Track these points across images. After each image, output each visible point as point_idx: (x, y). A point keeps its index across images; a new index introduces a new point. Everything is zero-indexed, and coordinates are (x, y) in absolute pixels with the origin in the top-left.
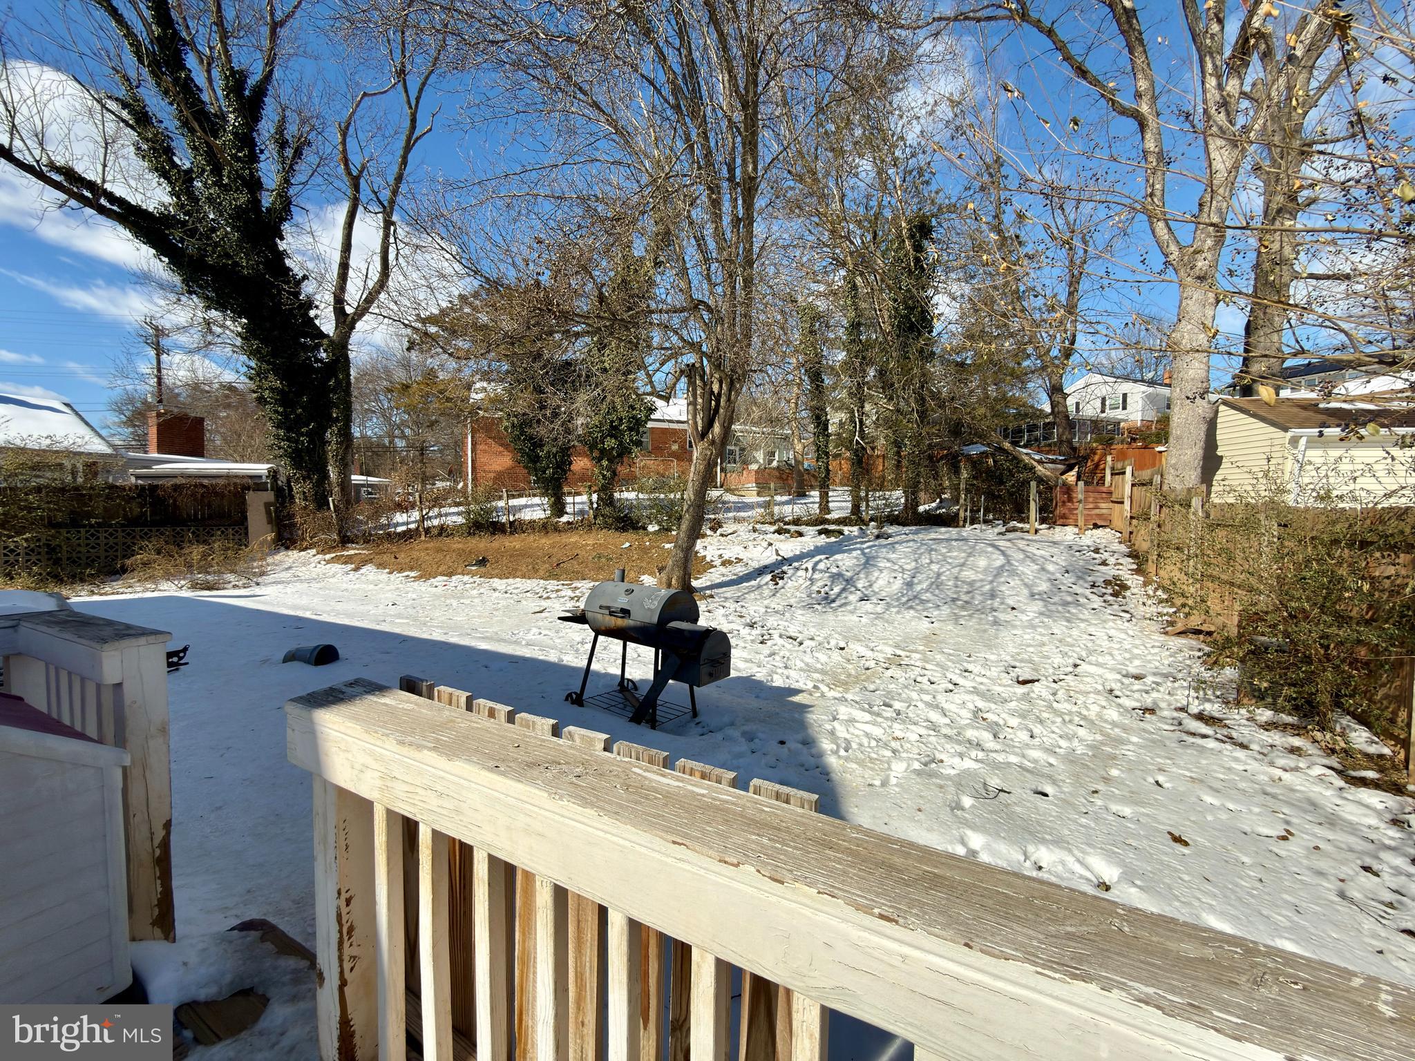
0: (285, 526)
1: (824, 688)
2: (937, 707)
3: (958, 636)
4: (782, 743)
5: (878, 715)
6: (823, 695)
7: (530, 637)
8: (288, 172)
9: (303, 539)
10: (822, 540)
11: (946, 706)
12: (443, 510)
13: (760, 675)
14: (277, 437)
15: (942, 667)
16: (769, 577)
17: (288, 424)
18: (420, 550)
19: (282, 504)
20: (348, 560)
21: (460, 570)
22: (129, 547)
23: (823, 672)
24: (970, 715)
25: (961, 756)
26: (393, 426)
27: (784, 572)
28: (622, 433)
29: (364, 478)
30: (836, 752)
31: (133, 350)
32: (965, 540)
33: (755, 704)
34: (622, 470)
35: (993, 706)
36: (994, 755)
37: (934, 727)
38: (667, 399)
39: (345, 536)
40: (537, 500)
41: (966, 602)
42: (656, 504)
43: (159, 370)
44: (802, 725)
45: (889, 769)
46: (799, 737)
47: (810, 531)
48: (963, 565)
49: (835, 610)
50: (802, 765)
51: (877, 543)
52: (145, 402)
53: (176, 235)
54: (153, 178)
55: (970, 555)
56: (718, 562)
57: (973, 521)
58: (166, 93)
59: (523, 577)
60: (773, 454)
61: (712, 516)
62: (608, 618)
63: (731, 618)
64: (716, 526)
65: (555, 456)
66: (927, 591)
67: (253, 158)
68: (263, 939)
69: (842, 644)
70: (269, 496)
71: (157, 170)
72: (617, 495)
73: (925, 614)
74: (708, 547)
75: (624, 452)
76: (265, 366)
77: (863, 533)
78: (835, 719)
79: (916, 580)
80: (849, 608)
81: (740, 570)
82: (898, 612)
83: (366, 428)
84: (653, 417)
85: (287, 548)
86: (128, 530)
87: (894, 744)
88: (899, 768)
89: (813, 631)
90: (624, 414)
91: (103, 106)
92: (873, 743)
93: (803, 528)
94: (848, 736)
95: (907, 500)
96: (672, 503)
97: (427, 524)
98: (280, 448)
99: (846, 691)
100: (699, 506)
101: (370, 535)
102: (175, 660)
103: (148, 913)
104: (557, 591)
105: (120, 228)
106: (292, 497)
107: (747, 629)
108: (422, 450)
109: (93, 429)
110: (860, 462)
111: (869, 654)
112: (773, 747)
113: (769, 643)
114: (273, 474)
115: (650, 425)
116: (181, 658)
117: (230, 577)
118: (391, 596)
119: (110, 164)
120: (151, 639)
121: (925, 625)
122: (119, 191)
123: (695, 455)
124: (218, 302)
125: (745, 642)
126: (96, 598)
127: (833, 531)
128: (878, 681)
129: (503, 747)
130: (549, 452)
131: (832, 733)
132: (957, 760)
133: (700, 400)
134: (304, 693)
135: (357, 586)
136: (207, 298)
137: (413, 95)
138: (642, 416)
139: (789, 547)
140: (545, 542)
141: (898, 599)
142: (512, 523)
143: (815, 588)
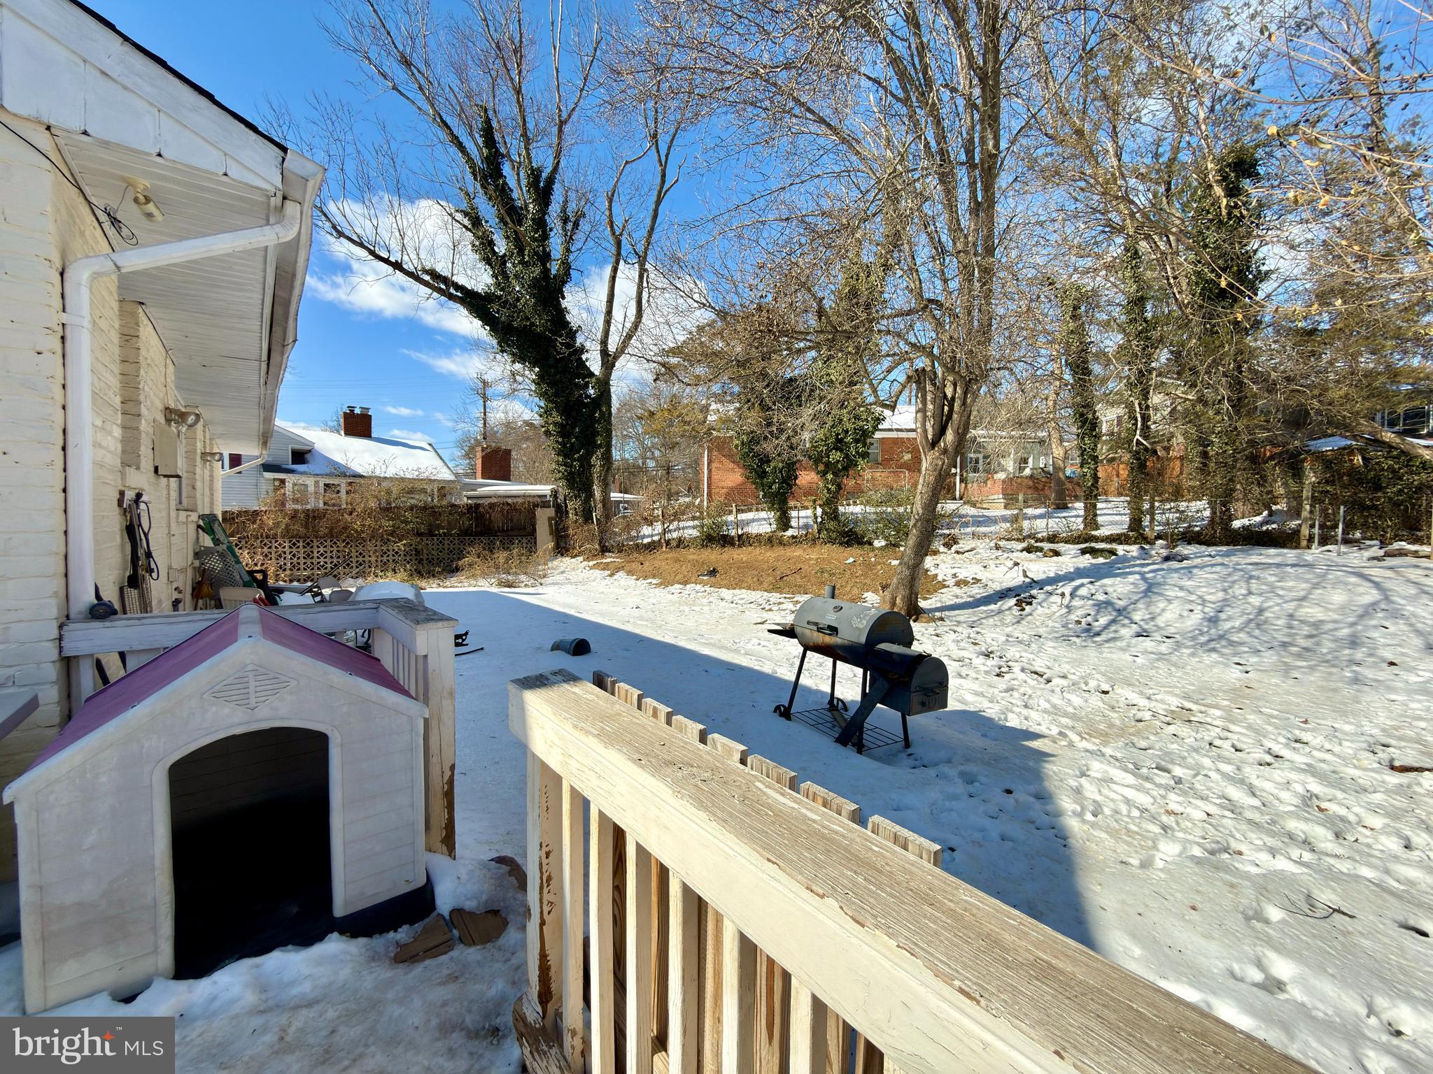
0: (561, 536)
1: (1073, 736)
2: (1242, 782)
3: (1289, 693)
4: (1009, 792)
5: (1147, 779)
6: (1071, 745)
7: (749, 646)
8: (569, 240)
9: (574, 548)
10: (1087, 561)
11: (1256, 782)
12: (682, 524)
13: (992, 711)
14: (557, 463)
15: (1257, 731)
16: (1013, 601)
17: (566, 452)
18: (663, 558)
19: (560, 518)
20: (605, 567)
21: (693, 580)
22: (462, 551)
23: (1074, 717)
24: (1296, 801)
25: (1273, 852)
26: (646, 449)
27: (1033, 597)
28: (848, 445)
29: (621, 495)
30: (1080, 815)
31: (468, 401)
32: (1310, 566)
33: (979, 742)
34: (849, 483)
35: (1340, 795)
36: (1332, 861)
37: (1232, 807)
38: (893, 408)
39: (604, 546)
40: (763, 515)
41: (1307, 649)
42: (881, 518)
43: (485, 414)
44: (1036, 776)
45: (1155, 847)
46: (1032, 788)
47: (1073, 549)
48: (1304, 599)
49: (1100, 645)
50: (1033, 822)
51: (1165, 566)
52: (476, 440)
53: (494, 307)
54: (481, 265)
55: (1316, 586)
56: (951, 582)
57: (1324, 541)
58: (490, 199)
59: (749, 588)
60: (1025, 461)
61: (947, 532)
62: (816, 634)
63: (962, 644)
64: (951, 542)
65: (781, 472)
66: (1241, 630)
67: (545, 237)
68: (510, 873)
69: (1106, 687)
70: (551, 512)
71: (484, 259)
72: (841, 509)
73: (1237, 660)
74: (940, 565)
75: (849, 465)
76: (550, 405)
77: (1145, 554)
78: (1083, 774)
79: (1223, 616)
80: (1119, 644)
81: (977, 591)
82: (1193, 655)
83: (624, 451)
84: (880, 427)
85: (562, 555)
86: (462, 538)
87: (1165, 819)
88: (1168, 850)
89: (1066, 668)
90: (850, 426)
91: (453, 218)
92: (1136, 813)
93: (1061, 547)
94: (1099, 798)
95: (1213, 513)
96: (900, 517)
97: (668, 536)
98: (559, 472)
99: (1105, 744)
100: (928, 521)
101: (623, 545)
102: (460, 640)
103: (438, 833)
104: (780, 603)
105: (461, 308)
106: (567, 512)
107: (982, 659)
108: (668, 470)
109: (444, 462)
110: (1142, 466)
111: (1142, 702)
112: (998, 797)
113: (1007, 677)
114: (555, 494)
115: (878, 435)
116: (463, 640)
117: (523, 577)
118: (636, 600)
119: (456, 261)
120: (445, 623)
121: (1235, 674)
122: (461, 280)
123: (924, 465)
124: (520, 357)
125: (978, 672)
126: (441, 590)
127: (1102, 551)
128: (1152, 738)
129: (651, 743)
130: (775, 468)
131: (1078, 791)
132: (1264, 857)
133: (930, 406)
134: (521, 676)
135: (611, 590)
136: (513, 354)
137: (663, 153)
138: (869, 427)
139: (1040, 567)
140: (770, 555)
141: (1194, 638)
142: (740, 537)
143: (1073, 617)
